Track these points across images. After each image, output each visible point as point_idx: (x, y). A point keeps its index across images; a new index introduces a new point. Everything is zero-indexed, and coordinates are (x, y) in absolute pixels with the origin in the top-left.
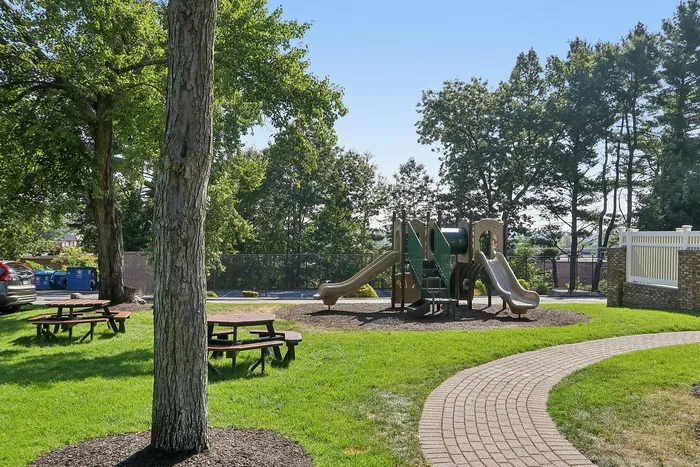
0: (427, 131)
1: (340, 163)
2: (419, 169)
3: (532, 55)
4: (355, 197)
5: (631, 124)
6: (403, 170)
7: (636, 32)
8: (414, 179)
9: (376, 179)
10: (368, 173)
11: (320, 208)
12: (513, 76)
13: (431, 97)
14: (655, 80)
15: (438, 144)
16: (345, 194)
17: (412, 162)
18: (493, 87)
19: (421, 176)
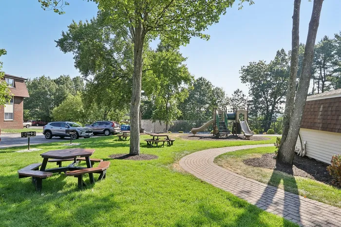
0: (244, 79)
1: (213, 91)
2: (241, 92)
3: (283, 50)
4: (219, 102)
5: (323, 72)
6: (235, 93)
7: (324, 39)
8: (239, 95)
9: (225, 96)
10: (223, 94)
11: (207, 105)
12: (275, 58)
13: (244, 68)
14: (333, 56)
15: (248, 83)
16: (215, 101)
17: (238, 90)
18: (268, 63)
19: (242, 94)
